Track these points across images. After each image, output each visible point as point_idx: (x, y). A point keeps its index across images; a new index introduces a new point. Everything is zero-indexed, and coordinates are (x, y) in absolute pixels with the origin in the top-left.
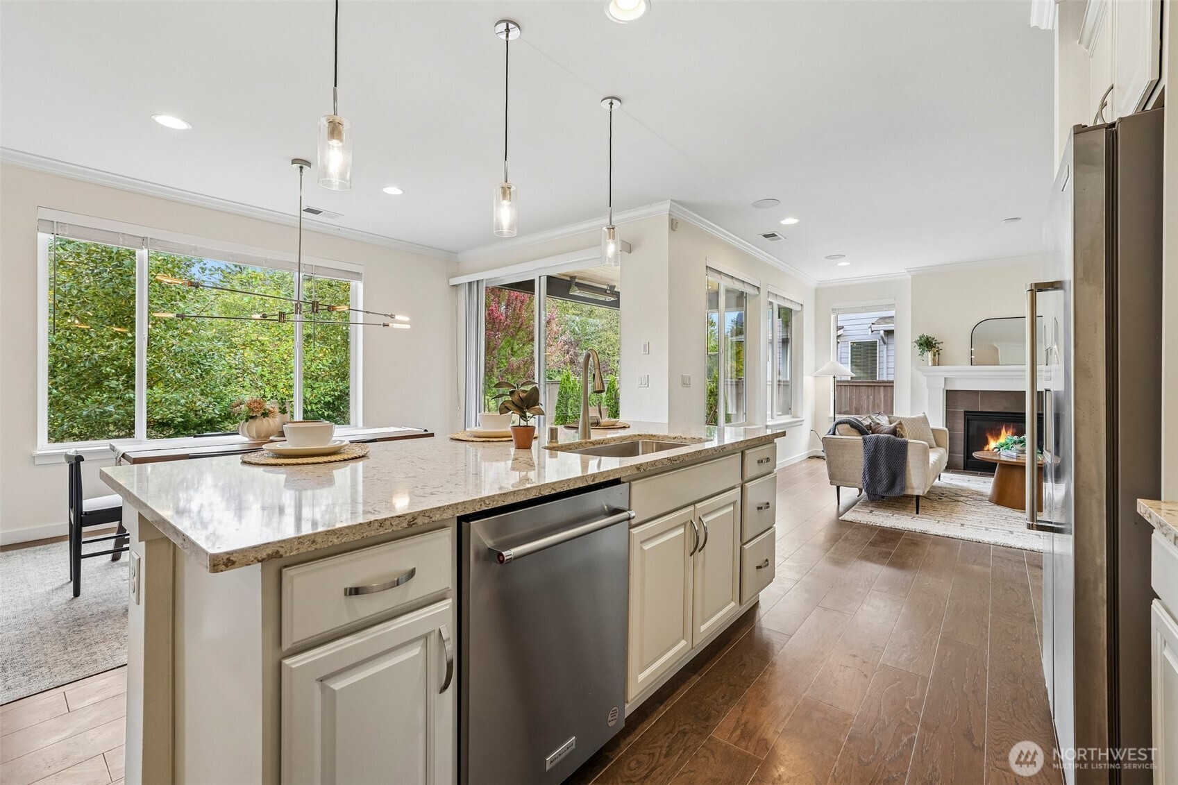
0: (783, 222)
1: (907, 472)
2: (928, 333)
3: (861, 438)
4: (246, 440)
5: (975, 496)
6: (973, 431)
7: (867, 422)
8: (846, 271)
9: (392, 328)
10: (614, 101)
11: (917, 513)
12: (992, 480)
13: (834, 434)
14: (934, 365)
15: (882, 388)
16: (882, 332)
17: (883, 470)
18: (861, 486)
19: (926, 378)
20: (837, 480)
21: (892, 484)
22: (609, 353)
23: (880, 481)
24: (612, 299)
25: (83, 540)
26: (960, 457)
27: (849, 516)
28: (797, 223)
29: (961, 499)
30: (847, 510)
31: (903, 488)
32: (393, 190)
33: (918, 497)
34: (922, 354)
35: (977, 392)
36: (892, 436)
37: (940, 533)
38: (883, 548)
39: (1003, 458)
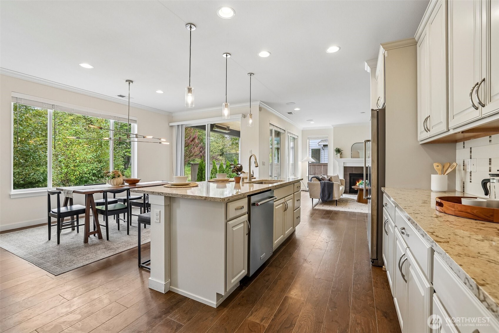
0: (295, 109)
1: (334, 193)
2: (339, 147)
3: (319, 182)
4: (110, 186)
5: (352, 200)
6: (352, 180)
7: (321, 177)
8: (313, 125)
9: (163, 144)
10: (252, 74)
11: (336, 206)
12: (357, 196)
13: (311, 181)
14: (340, 158)
15: (323, 166)
16: (322, 145)
17: (326, 192)
18: (320, 198)
19: (338, 162)
20: (312, 197)
21: (329, 197)
22: (214, 151)
23: (325, 196)
24: (229, 132)
25: (52, 225)
26: (348, 188)
27: (317, 207)
28: (300, 110)
29: (349, 201)
30: (315, 206)
31: (332, 198)
32: (160, 92)
33: (336, 200)
34: (337, 154)
35: (353, 167)
36: (329, 181)
37: (343, 210)
38: (328, 215)
39: (360, 188)
